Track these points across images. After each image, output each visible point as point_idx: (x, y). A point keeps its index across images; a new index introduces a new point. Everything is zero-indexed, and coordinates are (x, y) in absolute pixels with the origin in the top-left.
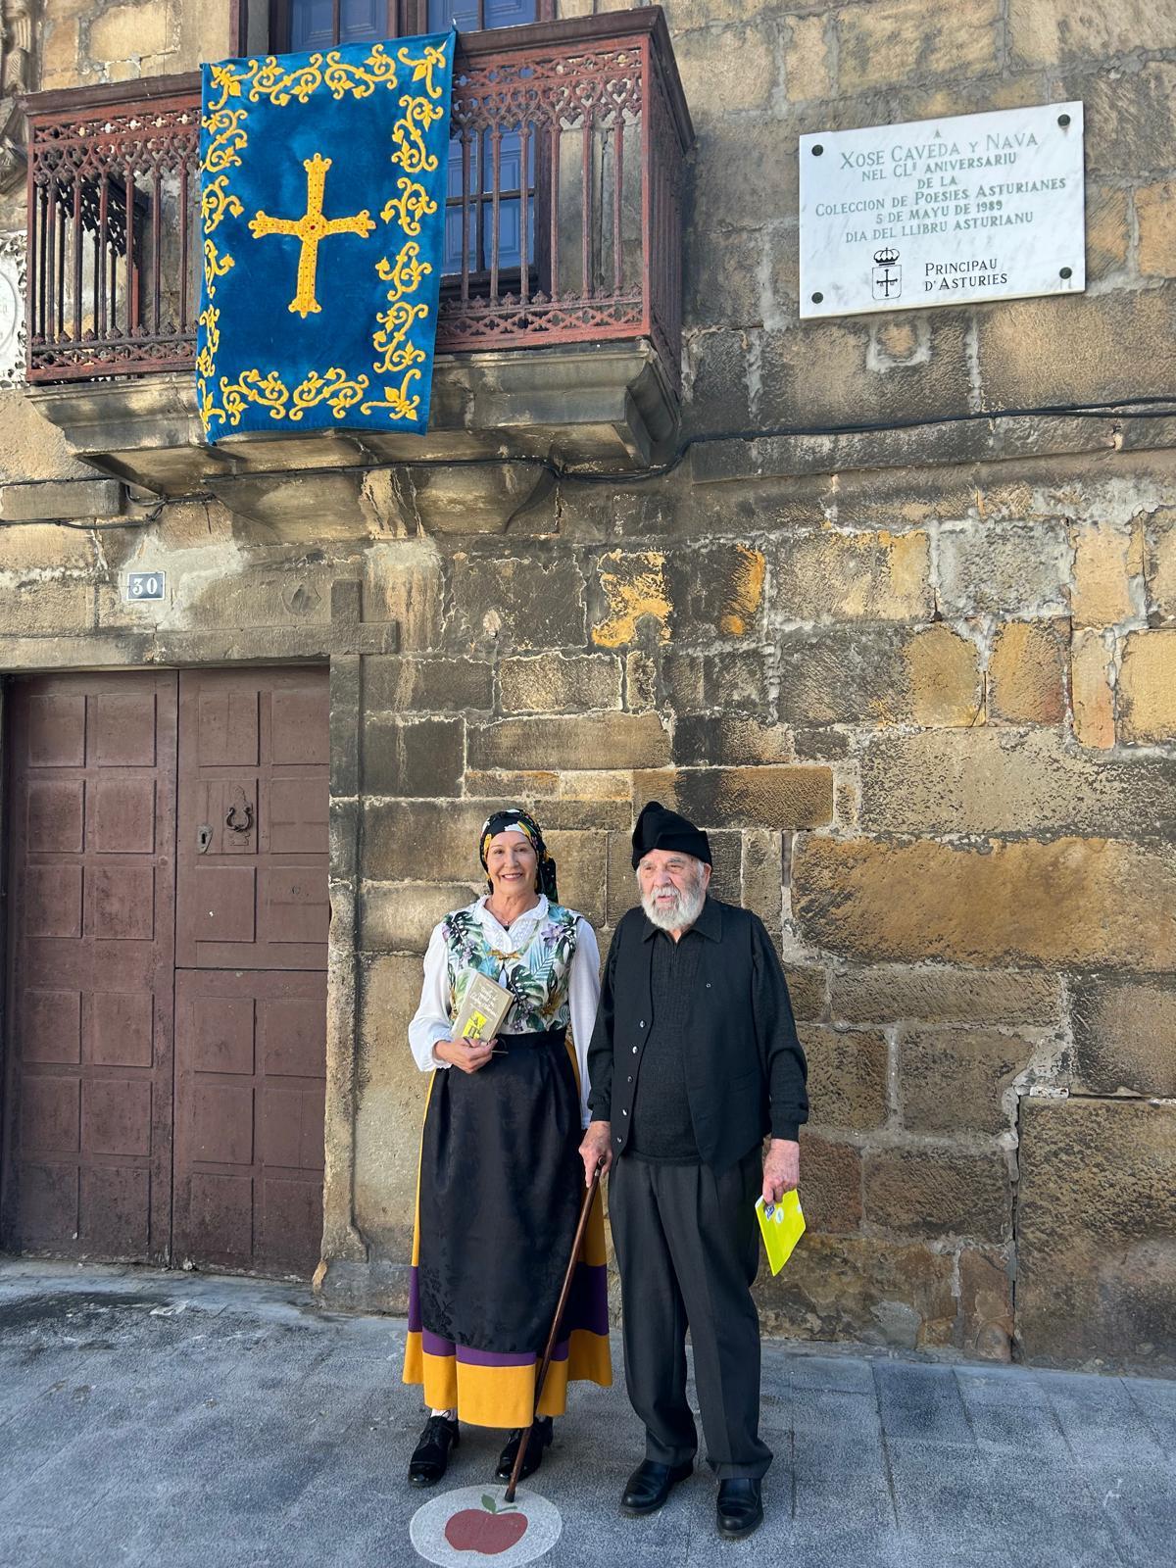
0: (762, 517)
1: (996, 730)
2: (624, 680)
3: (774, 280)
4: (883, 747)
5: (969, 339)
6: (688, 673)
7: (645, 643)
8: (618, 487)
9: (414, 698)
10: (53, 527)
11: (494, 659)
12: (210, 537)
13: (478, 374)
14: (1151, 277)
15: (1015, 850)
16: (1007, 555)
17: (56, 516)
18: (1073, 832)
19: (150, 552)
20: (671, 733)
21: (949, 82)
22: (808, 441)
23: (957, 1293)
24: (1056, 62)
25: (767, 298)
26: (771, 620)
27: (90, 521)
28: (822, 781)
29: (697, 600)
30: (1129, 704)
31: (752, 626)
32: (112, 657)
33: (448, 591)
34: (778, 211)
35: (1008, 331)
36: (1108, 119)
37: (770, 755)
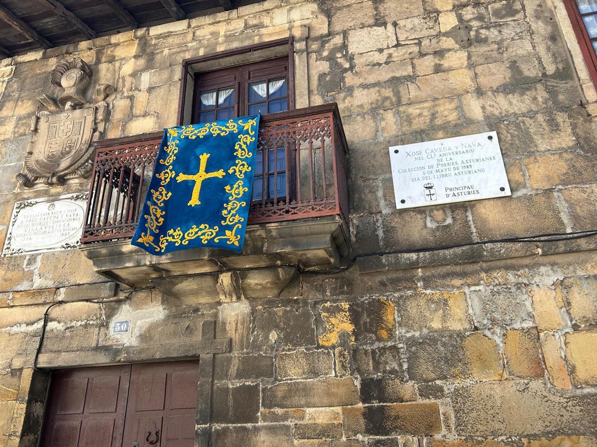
0: (390, 287)
1: (513, 382)
2: (335, 361)
3: (385, 196)
4: (461, 392)
5: (467, 214)
6: (364, 357)
7: (343, 344)
8: (327, 276)
9: (237, 374)
10: (85, 303)
11: (274, 353)
12: (151, 305)
13: (269, 231)
14: (537, 189)
15: (535, 444)
16: (501, 300)
17: (87, 298)
18: (562, 433)
19: (125, 312)
20: (359, 387)
21: (444, 127)
22: (406, 255)
24: (483, 119)
25: (382, 203)
26: (399, 332)
27: (101, 300)
28: (434, 410)
29: (365, 323)
30: (574, 367)
31: (392, 335)
32: (102, 359)
33: (254, 323)
34: (384, 172)
35: (483, 211)
36: (507, 136)
37: (407, 397)
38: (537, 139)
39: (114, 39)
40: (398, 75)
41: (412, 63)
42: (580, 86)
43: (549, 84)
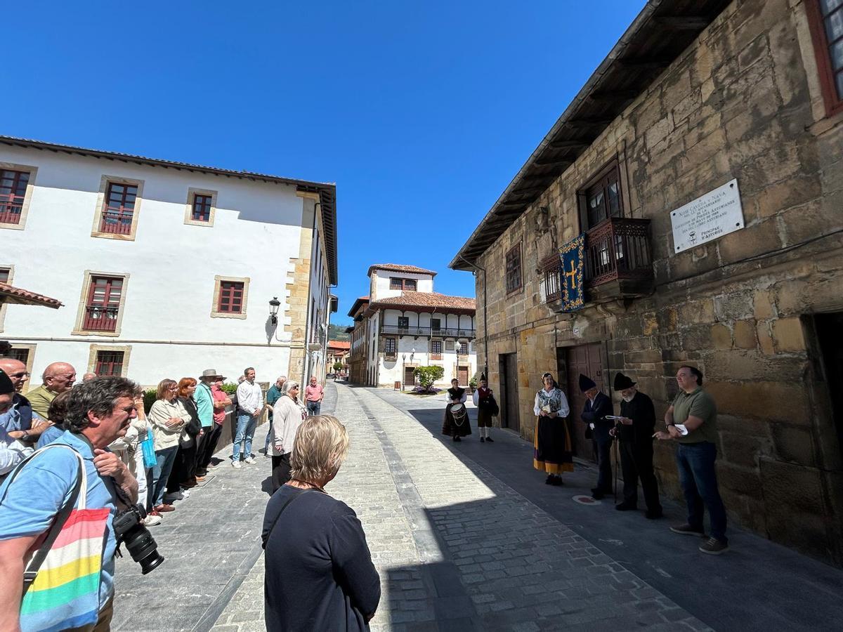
0: (674, 301)
1: (738, 351)
2: (651, 342)
3: (670, 245)
4: (709, 356)
5: (717, 248)
6: (663, 340)
7: (654, 334)
9: (615, 349)
11: (627, 339)
12: (583, 321)
14: (764, 218)
15: (748, 385)
16: (734, 303)
18: (764, 380)
19: (576, 324)
20: (661, 354)
21: (703, 187)
22: (680, 282)
23: (749, 513)
24: (729, 170)
25: (669, 250)
26: (679, 326)
29: (663, 322)
30: (777, 342)
31: (675, 328)
32: (573, 344)
33: (619, 326)
34: (669, 230)
35: (726, 243)
36: (745, 179)
37: (682, 359)
38: (768, 174)
39: (552, 188)
40: (675, 154)
41: (684, 140)
42: (811, 107)
43: (783, 116)
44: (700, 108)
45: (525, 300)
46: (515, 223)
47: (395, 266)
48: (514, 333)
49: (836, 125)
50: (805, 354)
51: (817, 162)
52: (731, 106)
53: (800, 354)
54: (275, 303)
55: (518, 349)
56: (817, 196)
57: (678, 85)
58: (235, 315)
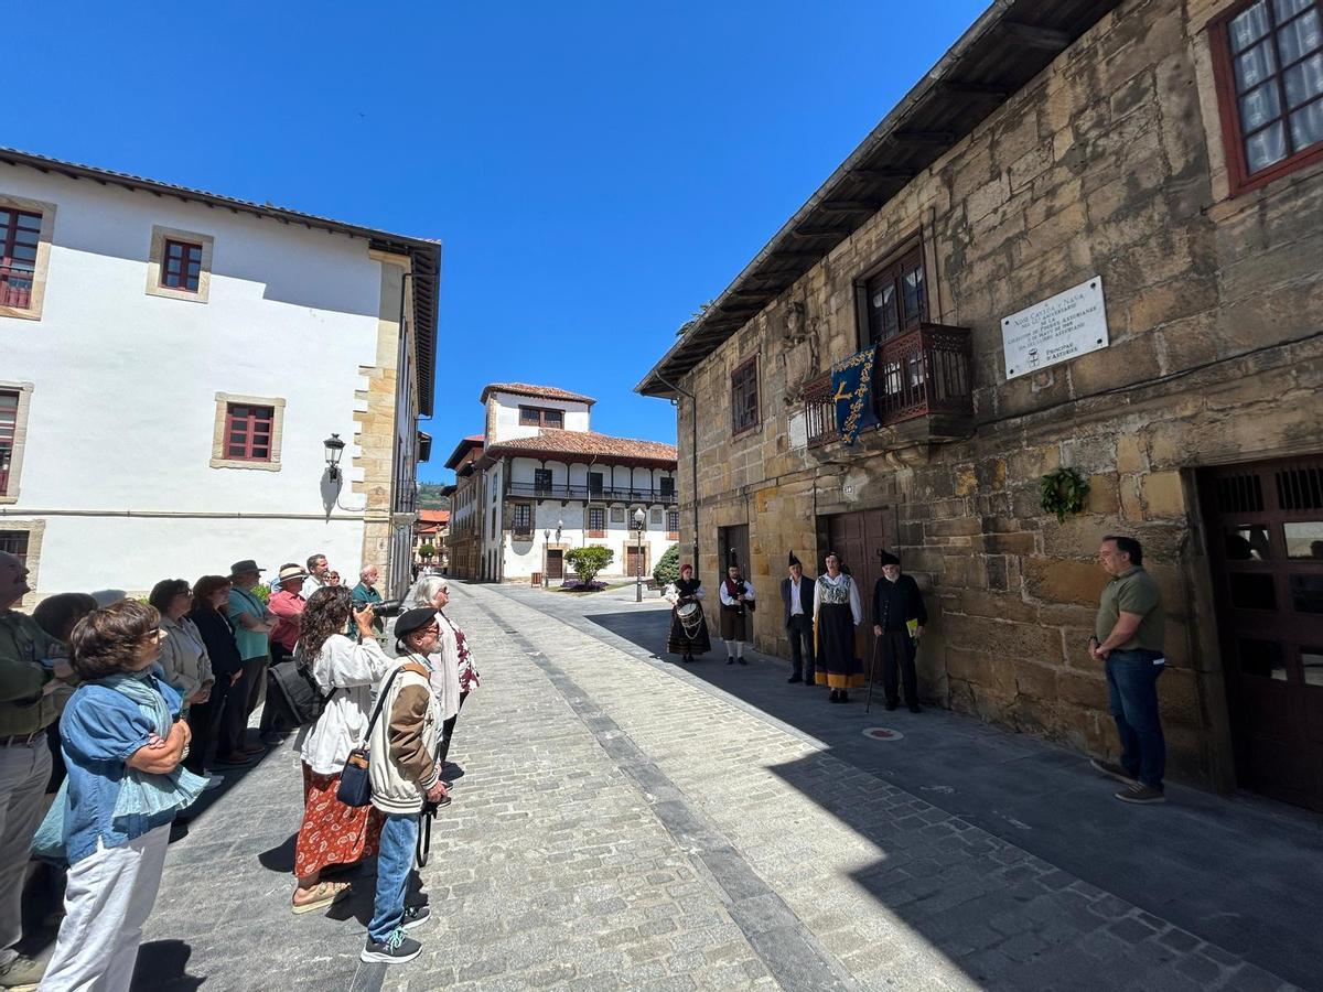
2: (966, 506)
3: (998, 368)
4: (1051, 525)
5: (1067, 373)
6: (984, 503)
7: (970, 494)
9: (910, 516)
11: (929, 502)
12: (860, 475)
13: (891, 430)
14: (1138, 333)
16: (1089, 450)
19: (849, 480)
20: (981, 523)
21: (1049, 285)
22: (1013, 421)
23: (1098, 732)
24: (1090, 263)
25: (997, 375)
26: (1008, 482)
27: (833, 475)
28: (1030, 538)
29: (985, 478)
30: (1147, 503)
31: (1003, 485)
32: (842, 510)
33: (916, 482)
34: (998, 345)
35: (1081, 367)
36: (1113, 277)
37: (1012, 529)
38: (1146, 271)
39: (812, 273)
40: (1011, 235)
41: (1025, 215)
42: (1210, 180)
43: (1171, 190)
44: (1051, 169)
45: (765, 444)
46: (747, 324)
47: (527, 387)
48: (746, 495)
49: (1242, 210)
50: (1184, 519)
51: (1215, 259)
52: (1098, 169)
53: (1178, 520)
54: (335, 444)
55: (751, 518)
56: (1213, 306)
57: (1018, 132)
58: (259, 463)
